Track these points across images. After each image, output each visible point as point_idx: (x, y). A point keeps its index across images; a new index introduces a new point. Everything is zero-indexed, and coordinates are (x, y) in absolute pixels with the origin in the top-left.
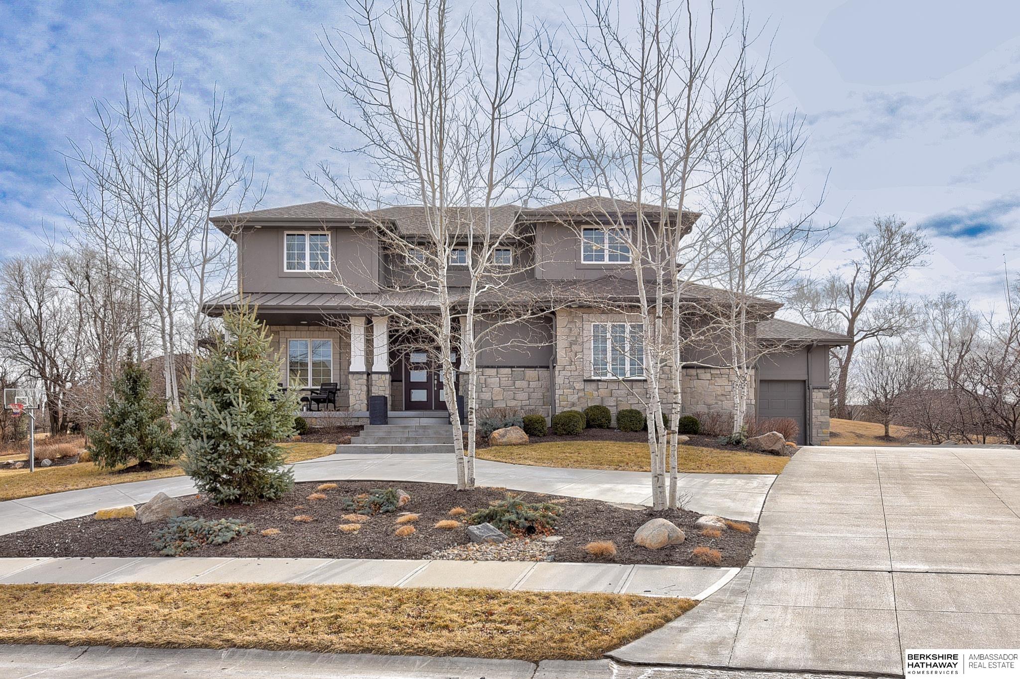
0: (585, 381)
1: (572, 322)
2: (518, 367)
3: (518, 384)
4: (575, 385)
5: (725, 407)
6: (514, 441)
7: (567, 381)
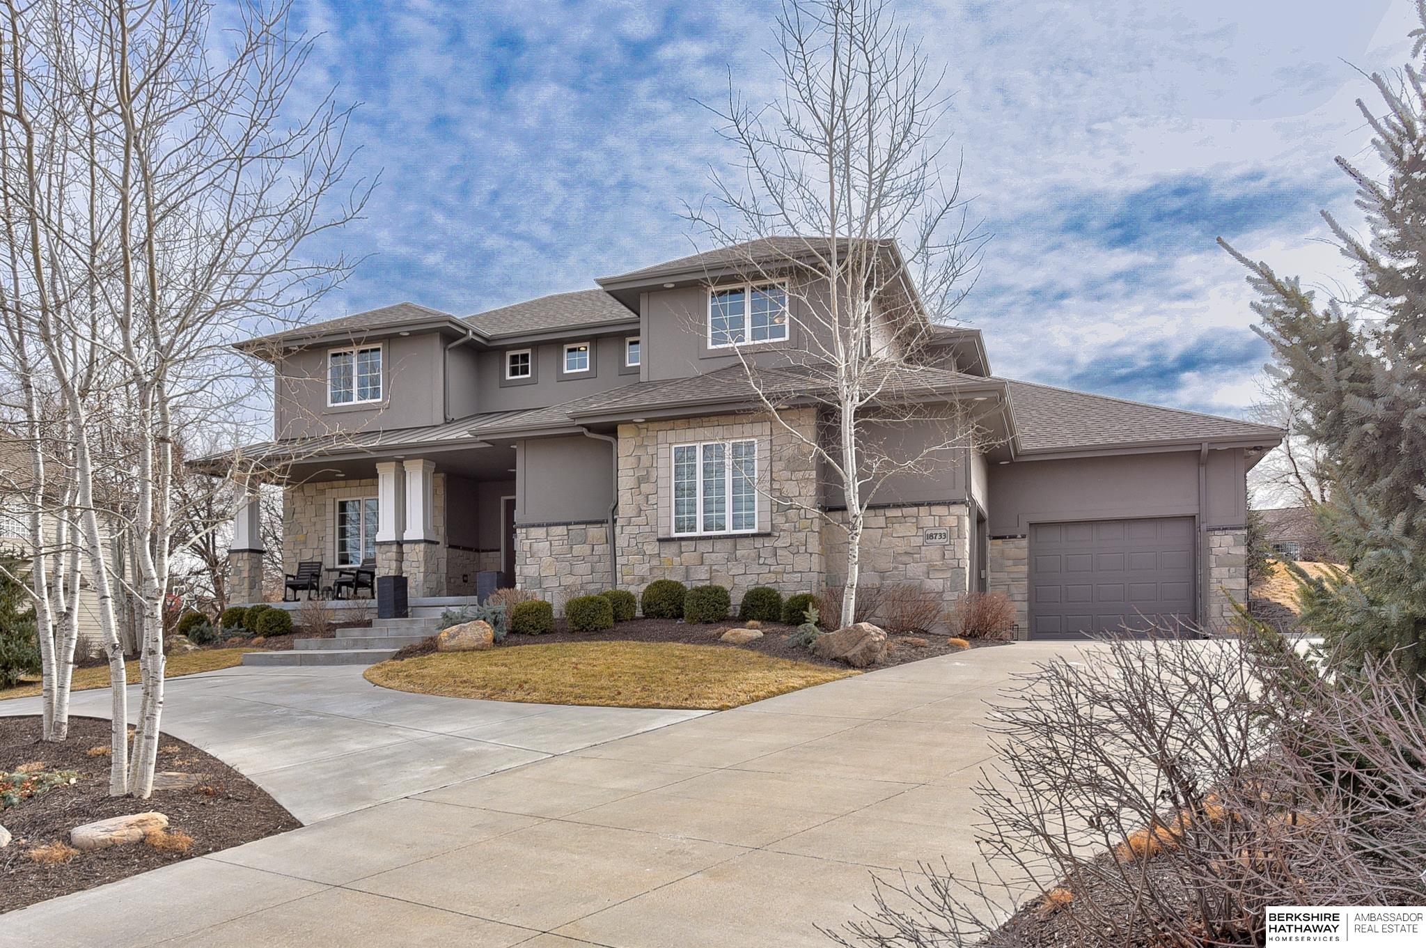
0: (660, 540)
1: (642, 445)
2: (576, 523)
3: (577, 549)
4: (645, 548)
5: (910, 574)
6: (465, 646)
7: (633, 542)
